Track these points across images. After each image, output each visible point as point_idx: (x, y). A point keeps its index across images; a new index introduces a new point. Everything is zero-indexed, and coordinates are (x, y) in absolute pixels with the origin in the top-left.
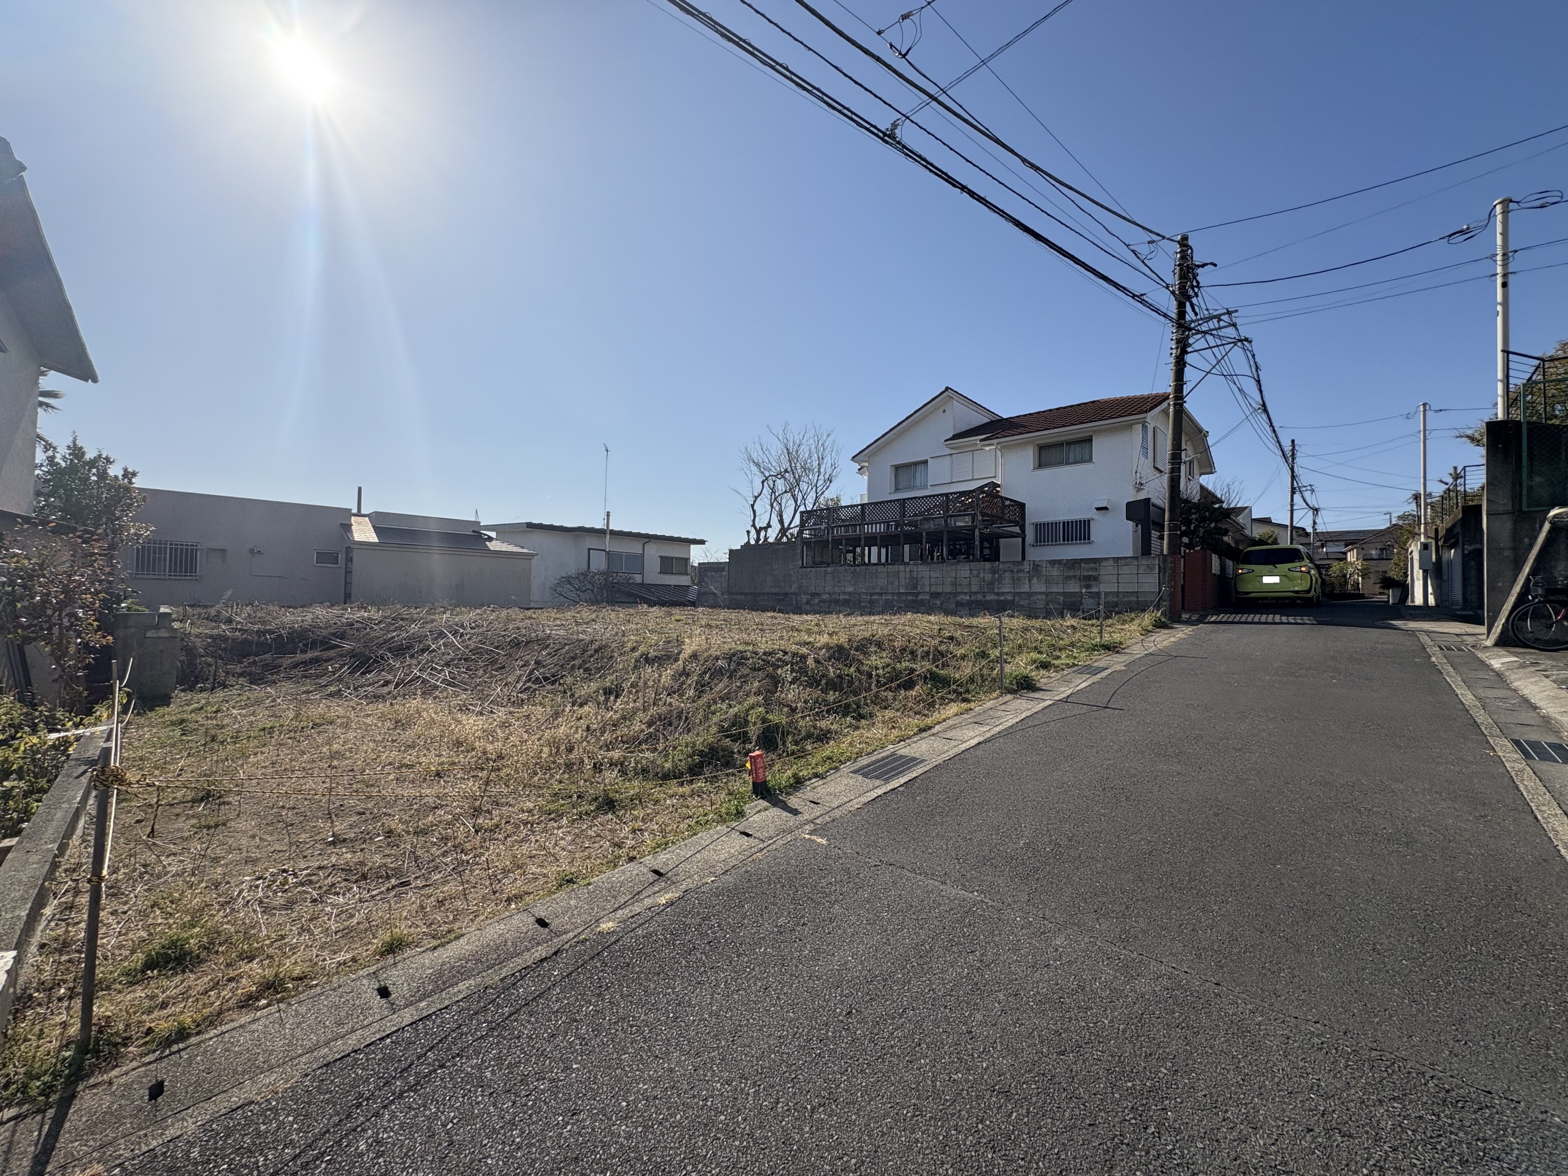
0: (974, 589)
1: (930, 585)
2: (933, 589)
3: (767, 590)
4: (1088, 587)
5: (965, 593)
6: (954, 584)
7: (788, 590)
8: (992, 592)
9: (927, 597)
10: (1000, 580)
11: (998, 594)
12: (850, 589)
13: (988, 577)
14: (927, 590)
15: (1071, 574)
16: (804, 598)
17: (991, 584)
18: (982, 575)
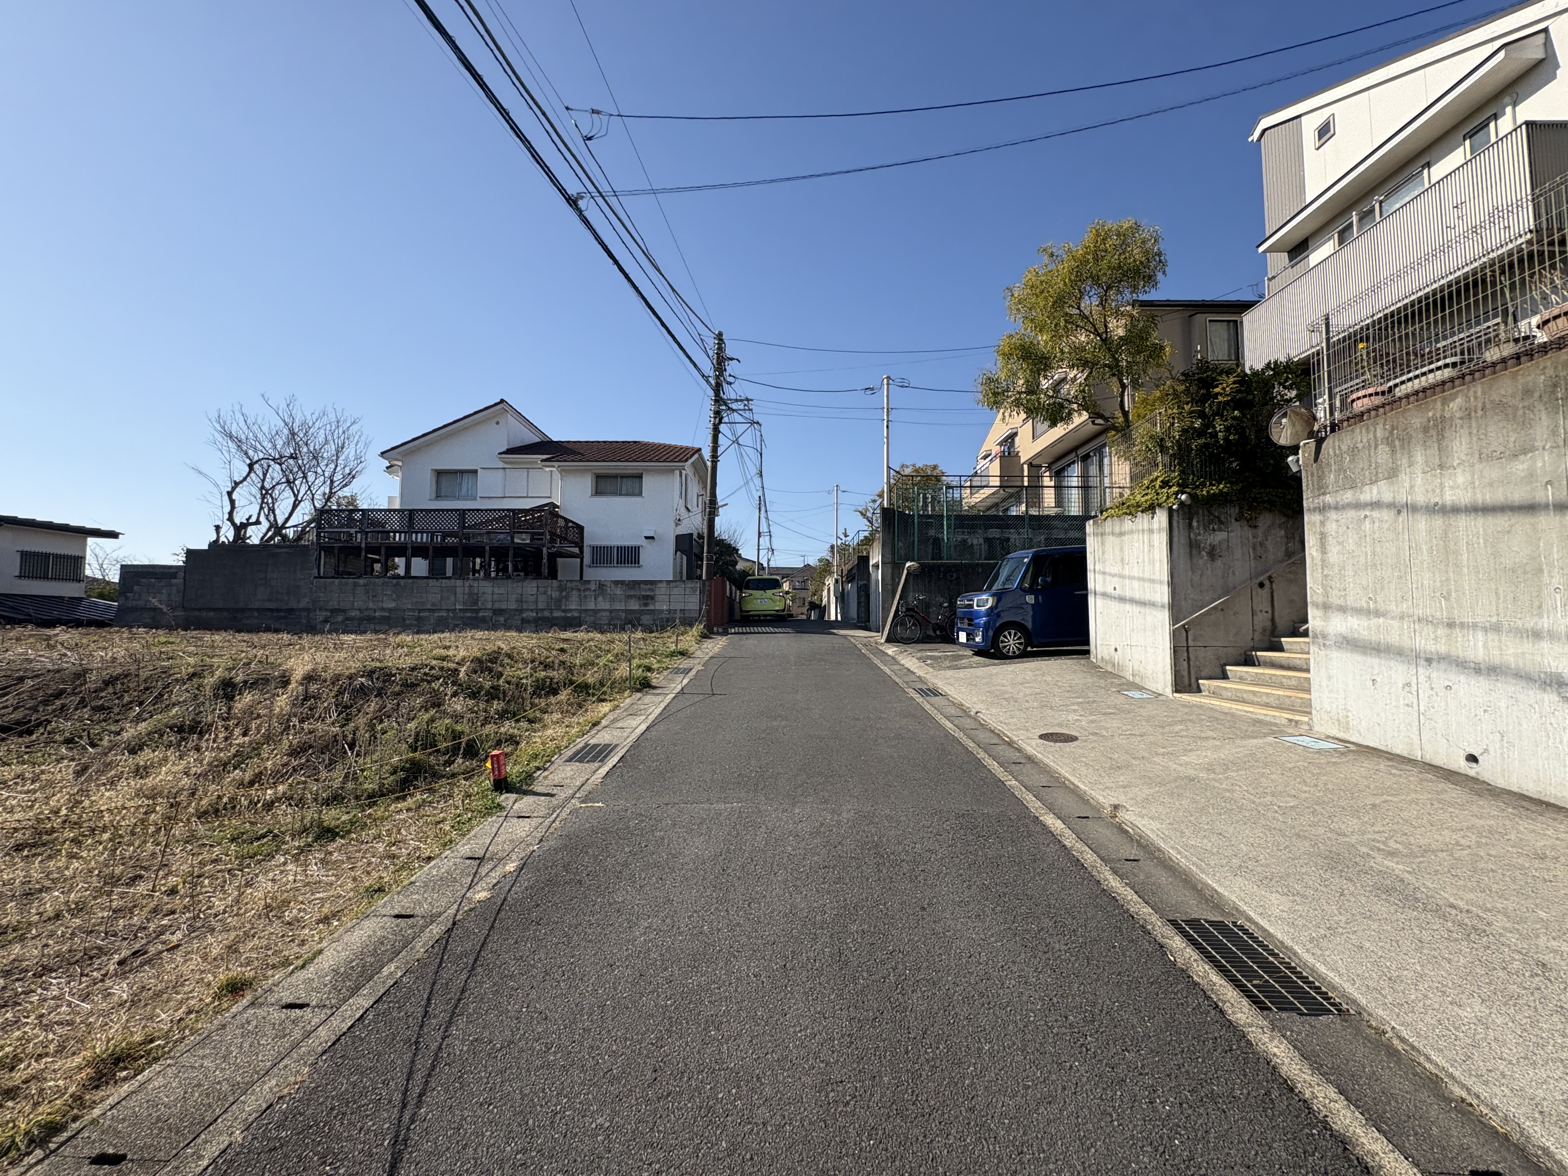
0: (540, 606)
1: (493, 602)
2: (497, 606)
3: (257, 605)
4: (646, 605)
5: (532, 610)
6: (520, 601)
7: (293, 605)
8: (558, 609)
9: (488, 614)
10: (567, 598)
11: (565, 611)
12: (392, 605)
13: (555, 594)
14: (489, 606)
15: (633, 593)
16: (321, 616)
17: (559, 601)
18: (549, 593)
